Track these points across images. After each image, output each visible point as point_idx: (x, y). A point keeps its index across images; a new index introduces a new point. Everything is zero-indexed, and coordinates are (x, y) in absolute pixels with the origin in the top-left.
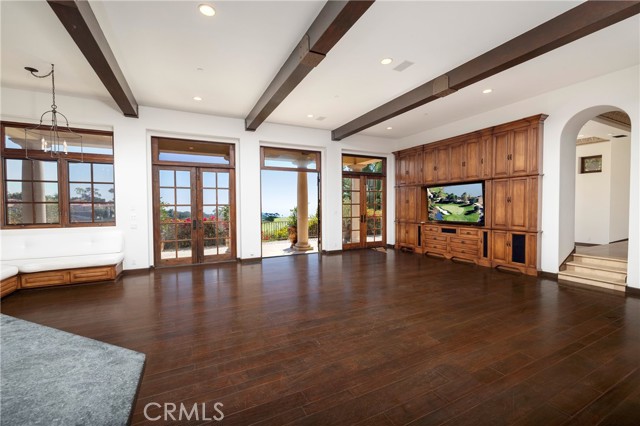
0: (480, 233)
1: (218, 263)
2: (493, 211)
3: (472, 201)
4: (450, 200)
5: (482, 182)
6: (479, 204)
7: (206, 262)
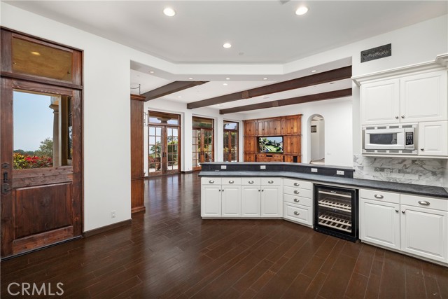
0: (282, 156)
1: (173, 174)
2: (287, 148)
3: (278, 144)
4: (270, 144)
5: (283, 136)
6: (281, 146)
7: (168, 173)
